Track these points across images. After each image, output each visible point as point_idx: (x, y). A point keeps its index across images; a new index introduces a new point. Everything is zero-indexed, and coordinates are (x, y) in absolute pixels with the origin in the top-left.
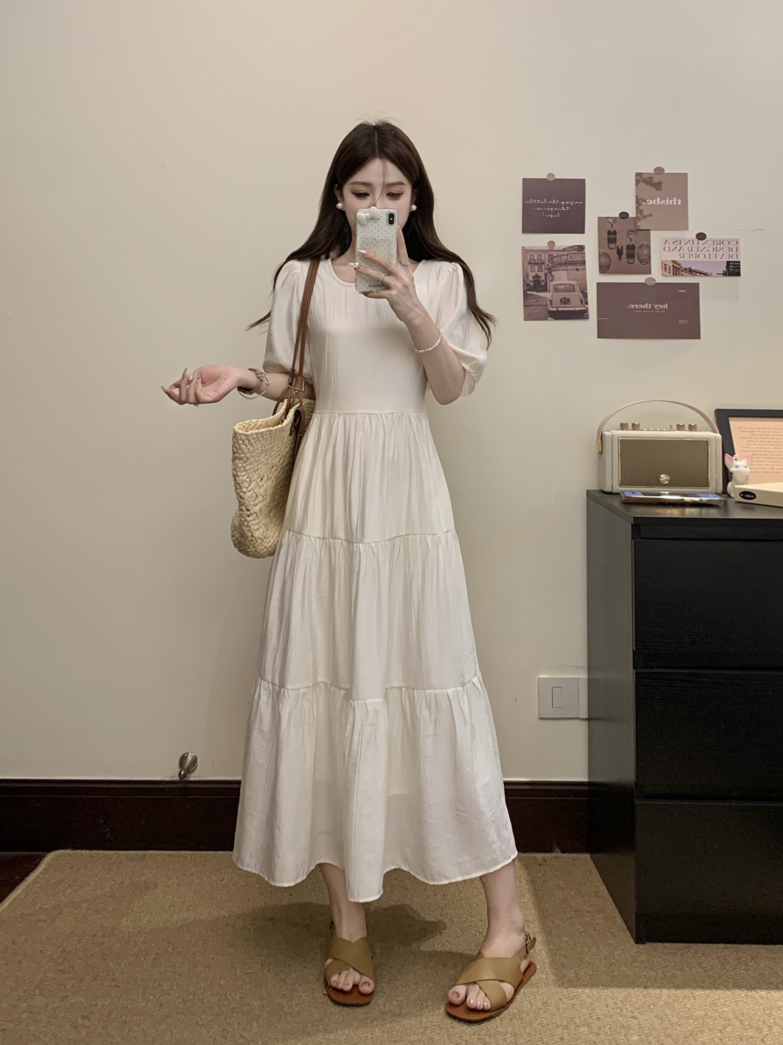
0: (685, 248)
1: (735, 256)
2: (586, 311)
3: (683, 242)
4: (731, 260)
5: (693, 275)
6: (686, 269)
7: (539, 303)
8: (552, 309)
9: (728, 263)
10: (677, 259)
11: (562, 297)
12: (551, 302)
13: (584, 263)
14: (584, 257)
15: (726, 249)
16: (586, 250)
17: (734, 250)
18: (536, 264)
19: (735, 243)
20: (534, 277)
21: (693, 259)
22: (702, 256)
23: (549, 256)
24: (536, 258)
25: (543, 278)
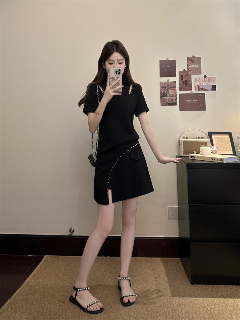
0: (201, 81)
1: (214, 83)
2: (176, 103)
3: (200, 79)
4: (214, 85)
5: (203, 91)
6: (201, 88)
7: (165, 100)
8: (169, 102)
9: (213, 85)
10: (199, 85)
11: (171, 98)
12: (168, 100)
13: (176, 87)
14: (176, 85)
15: (212, 81)
16: (177, 83)
17: (214, 81)
18: (164, 88)
19: (214, 78)
20: (163, 92)
21: (203, 85)
22: (206, 84)
23: (168, 85)
24: (164, 86)
25: (166, 93)
